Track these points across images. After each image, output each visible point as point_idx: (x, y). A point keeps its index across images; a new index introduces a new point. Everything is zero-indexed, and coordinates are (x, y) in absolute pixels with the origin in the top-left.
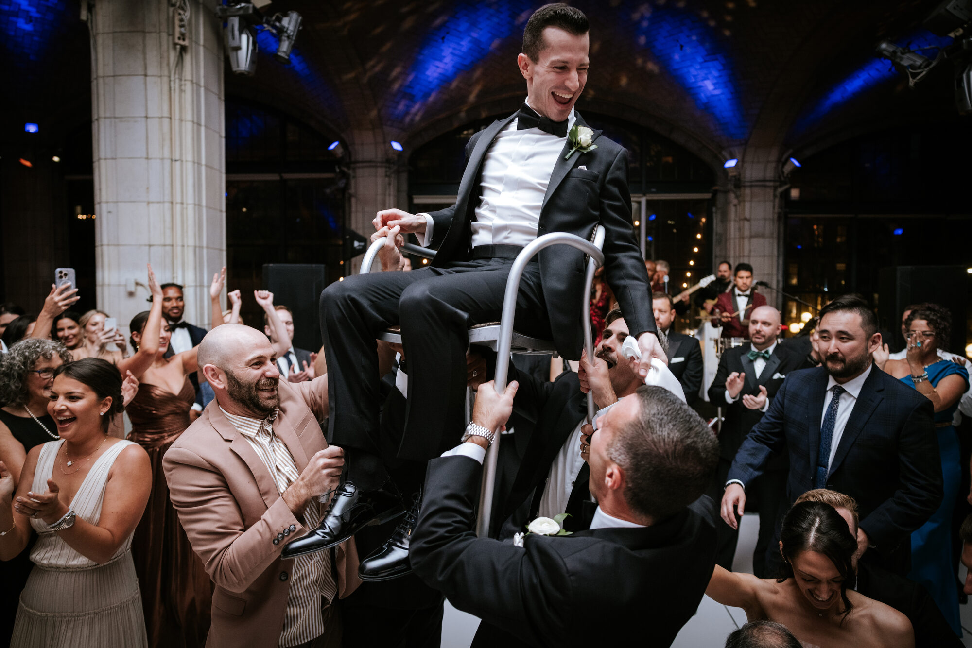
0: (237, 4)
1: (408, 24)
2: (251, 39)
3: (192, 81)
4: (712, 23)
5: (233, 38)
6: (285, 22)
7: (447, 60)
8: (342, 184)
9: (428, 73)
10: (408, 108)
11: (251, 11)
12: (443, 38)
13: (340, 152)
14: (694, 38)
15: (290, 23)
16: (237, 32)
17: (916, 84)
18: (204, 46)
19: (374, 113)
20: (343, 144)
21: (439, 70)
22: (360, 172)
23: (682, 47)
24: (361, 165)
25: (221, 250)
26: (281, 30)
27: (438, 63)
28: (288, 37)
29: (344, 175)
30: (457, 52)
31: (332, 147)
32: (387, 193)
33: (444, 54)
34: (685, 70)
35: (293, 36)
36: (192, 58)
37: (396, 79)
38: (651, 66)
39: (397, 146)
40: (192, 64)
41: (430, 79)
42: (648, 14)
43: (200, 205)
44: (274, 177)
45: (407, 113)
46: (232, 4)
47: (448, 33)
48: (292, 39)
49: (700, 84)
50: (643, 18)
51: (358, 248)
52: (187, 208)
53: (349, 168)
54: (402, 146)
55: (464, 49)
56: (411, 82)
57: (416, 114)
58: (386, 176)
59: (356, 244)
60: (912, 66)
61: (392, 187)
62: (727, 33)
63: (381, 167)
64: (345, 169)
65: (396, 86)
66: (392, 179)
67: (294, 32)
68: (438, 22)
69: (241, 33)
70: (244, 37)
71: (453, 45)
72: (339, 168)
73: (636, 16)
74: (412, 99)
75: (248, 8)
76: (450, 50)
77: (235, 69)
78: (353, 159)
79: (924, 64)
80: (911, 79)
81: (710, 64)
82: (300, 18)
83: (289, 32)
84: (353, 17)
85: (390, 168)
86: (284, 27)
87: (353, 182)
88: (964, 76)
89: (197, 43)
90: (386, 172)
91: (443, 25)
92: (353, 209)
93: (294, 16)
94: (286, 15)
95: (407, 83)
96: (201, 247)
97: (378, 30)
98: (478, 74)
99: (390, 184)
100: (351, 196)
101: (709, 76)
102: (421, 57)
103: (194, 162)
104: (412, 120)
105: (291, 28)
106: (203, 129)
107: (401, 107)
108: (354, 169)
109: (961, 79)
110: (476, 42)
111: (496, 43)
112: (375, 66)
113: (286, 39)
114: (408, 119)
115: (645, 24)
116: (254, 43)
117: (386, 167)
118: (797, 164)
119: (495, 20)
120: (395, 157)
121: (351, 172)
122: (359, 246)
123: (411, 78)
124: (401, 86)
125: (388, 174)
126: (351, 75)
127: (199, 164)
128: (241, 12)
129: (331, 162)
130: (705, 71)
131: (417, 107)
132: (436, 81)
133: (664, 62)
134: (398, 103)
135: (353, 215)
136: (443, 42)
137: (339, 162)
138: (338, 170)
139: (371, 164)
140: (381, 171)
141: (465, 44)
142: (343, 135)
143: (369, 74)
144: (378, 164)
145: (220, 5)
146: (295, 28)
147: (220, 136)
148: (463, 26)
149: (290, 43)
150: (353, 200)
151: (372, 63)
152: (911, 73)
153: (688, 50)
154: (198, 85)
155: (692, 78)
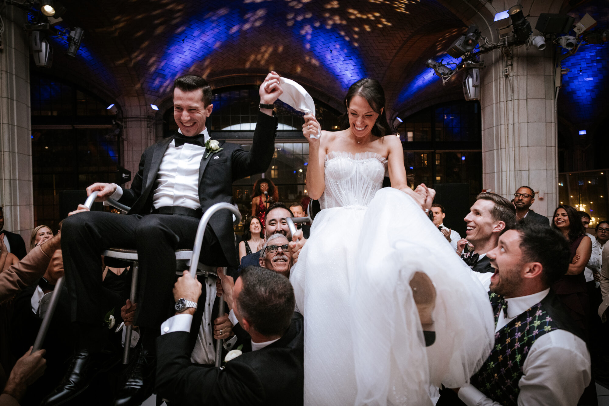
0: (38, 23)
1: (159, 30)
2: (48, 45)
3: (6, 72)
4: (347, 39)
5: (36, 45)
6: (72, 34)
7: (186, 54)
8: (117, 132)
9: (174, 61)
10: (161, 84)
11: (48, 28)
12: (183, 40)
13: (115, 110)
14: (338, 46)
15: (76, 34)
16: (38, 41)
17: (446, 82)
18: (15, 48)
19: (138, 86)
20: (117, 105)
21: (182, 60)
22: (129, 124)
23: (331, 51)
24: (130, 119)
25: (29, 181)
26: (70, 39)
27: (180, 55)
28: (75, 44)
29: (118, 126)
30: (192, 49)
31: (110, 107)
32: (149, 138)
33: (184, 50)
34: (334, 65)
35: (78, 42)
36: (6, 56)
37: (153, 64)
38: (314, 62)
39: (155, 107)
40: (6, 60)
41: (175, 65)
42: (310, 31)
43: (13, 152)
44: (68, 127)
45: (161, 86)
46: (35, 23)
47: (186, 37)
48: (77, 45)
49: (343, 73)
50: (307, 33)
51: (125, 178)
52: (4, 154)
53: (122, 122)
54: (158, 108)
55: (198, 47)
56: (163, 66)
57: (167, 87)
58: (148, 127)
59: (124, 175)
60: (443, 74)
61: (152, 133)
62: (356, 45)
63: (145, 121)
64: (119, 122)
65: (153, 69)
66: (152, 129)
67: (78, 40)
68: (179, 30)
69: (41, 42)
70: (44, 44)
71: (190, 44)
72: (115, 121)
73: (303, 32)
74: (164, 77)
75: (46, 25)
76: (189, 47)
77: (37, 64)
78: (124, 116)
79: (449, 73)
80: (443, 80)
81: (348, 62)
82: (83, 31)
83: (75, 40)
84: (121, 25)
85: (150, 122)
86: (72, 37)
87: (125, 130)
88: (466, 80)
89: (10, 47)
90: (148, 124)
91: (183, 32)
92: (126, 148)
93: (79, 30)
94: (73, 30)
95: (160, 67)
96: (15, 180)
97: (139, 34)
98: (207, 62)
99: (150, 132)
100: (123, 140)
101: (348, 69)
102: (169, 51)
103: (9, 124)
104: (165, 91)
105: (77, 38)
106: (15, 102)
107: (157, 82)
108: (125, 122)
109: (465, 83)
110: (206, 43)
111: (218, 44)
112: (138, 57)
113: (73, 44)
114: (162, 90)
115: (309, 37)
116: (50, 48)
117: (147, 121)
118: (401, 121)
119: (217, 30)
120: (154, 115)
121: (123, 124)
122: (125, 176)
123: (163, 64)
124: (156, 69)
125: (149, 125)
126: (122, 61)
127: (13, 125)
128: (41, 28)
129: (109, 118)
130: (345, 66)
131: (168, 82)
132: (180, 67)
133: (322, 60)
134: (155, 80)
135: (125, 153)
136: (183, 43)
137: (114, 117)
138: (114, 123)
139: (137, 119)
140: (144, 124)
141: (198, 44)
142: (117, 100)
143: (133, 62)
144: (142, 119)
145: (26, 23)
146: (79, 38)
147: (28, 107)
148: (196, 33)
149: (76, 47)
150: (125, 143)
151: (135, 54)
152: (443, 77)
153: (335, 53)
154: (11, 74)
155: (338, 69)
